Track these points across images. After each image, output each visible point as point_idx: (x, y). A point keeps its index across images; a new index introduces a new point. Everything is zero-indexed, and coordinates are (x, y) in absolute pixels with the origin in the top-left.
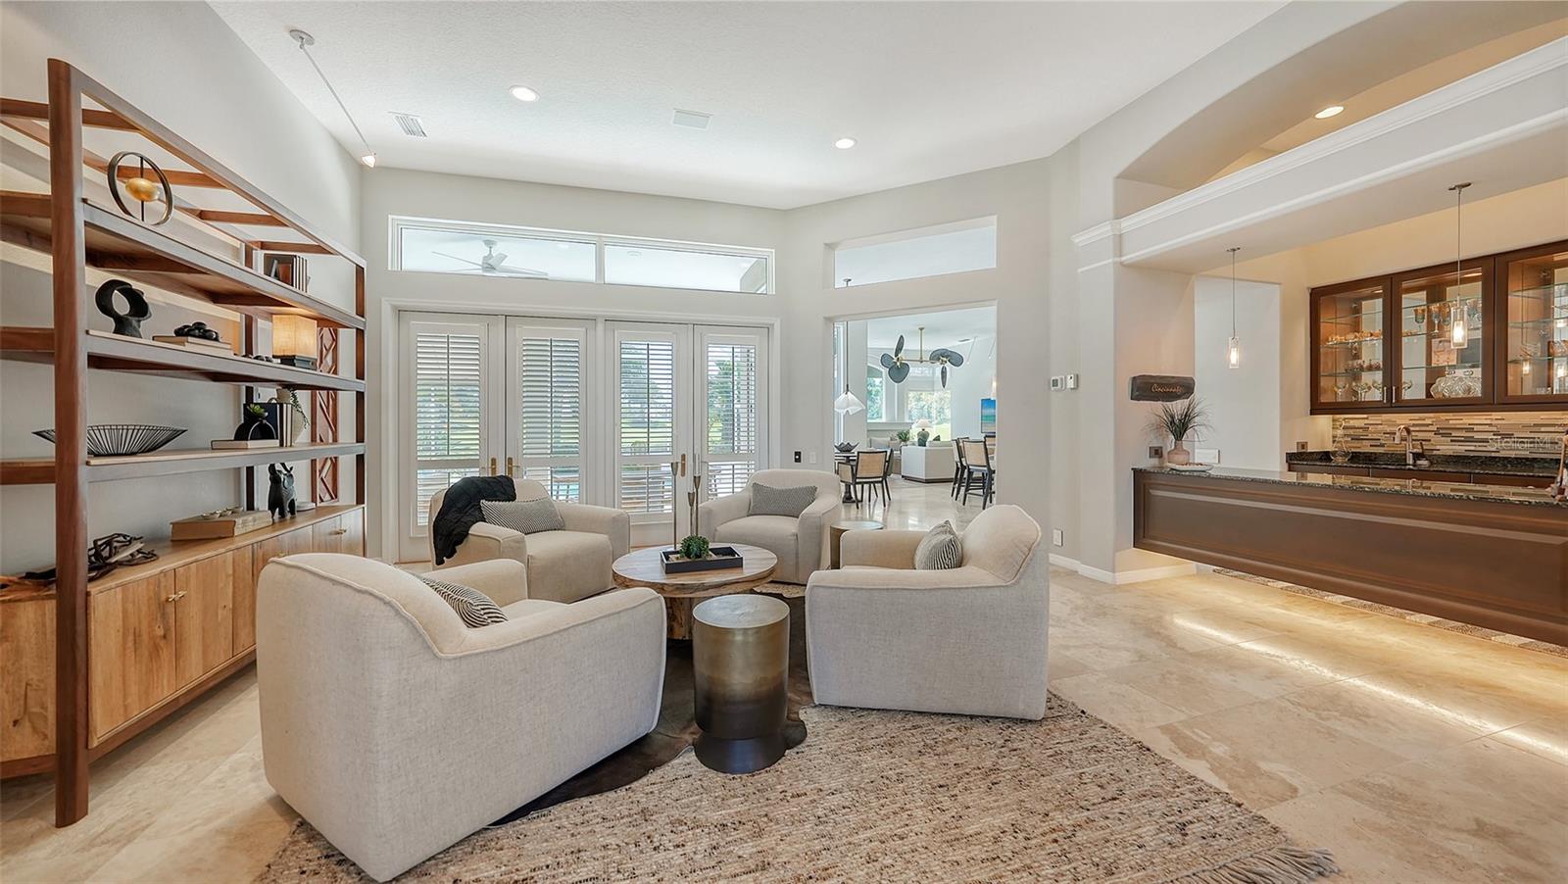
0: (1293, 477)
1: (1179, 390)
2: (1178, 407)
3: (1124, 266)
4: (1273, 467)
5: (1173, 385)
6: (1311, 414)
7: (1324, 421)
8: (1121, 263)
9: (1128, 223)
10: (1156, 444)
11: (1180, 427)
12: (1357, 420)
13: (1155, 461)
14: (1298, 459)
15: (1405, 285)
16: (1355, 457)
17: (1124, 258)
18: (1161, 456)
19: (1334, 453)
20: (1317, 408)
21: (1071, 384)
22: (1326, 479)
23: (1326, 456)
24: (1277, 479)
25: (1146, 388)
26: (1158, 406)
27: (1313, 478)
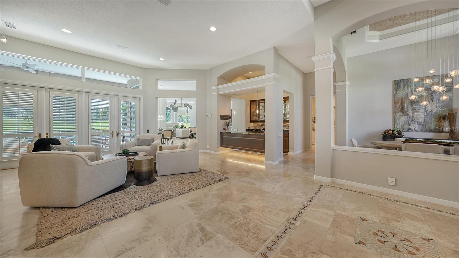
0: (247, 133)
1: (228, 118)
2: (228, 121)
3: (219, 95)
4: (244, 132)
5: (227, 117)
6: (250, 122)
7: (252, 123)
8: (218, 94)
9: (219, 87)
10: (224, 128)
11: (228, 125)
12: (256, 123)
13: (224, 131)
14: (248, 130)
15: (261, 102)
16: (256, 130)
17: (219, 93)
18: (225, 130)
19: (253, 129)
20: (251, 121)
21: (210, 116)
22: (253, 133)
23: (252, 130)
24: (245, 133)
25: (223, 117)
26: (224, 120)
27: (250, 133)
